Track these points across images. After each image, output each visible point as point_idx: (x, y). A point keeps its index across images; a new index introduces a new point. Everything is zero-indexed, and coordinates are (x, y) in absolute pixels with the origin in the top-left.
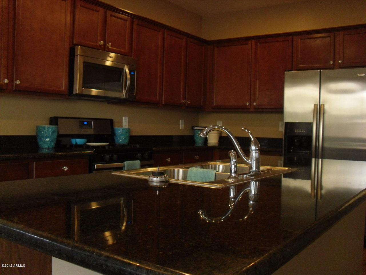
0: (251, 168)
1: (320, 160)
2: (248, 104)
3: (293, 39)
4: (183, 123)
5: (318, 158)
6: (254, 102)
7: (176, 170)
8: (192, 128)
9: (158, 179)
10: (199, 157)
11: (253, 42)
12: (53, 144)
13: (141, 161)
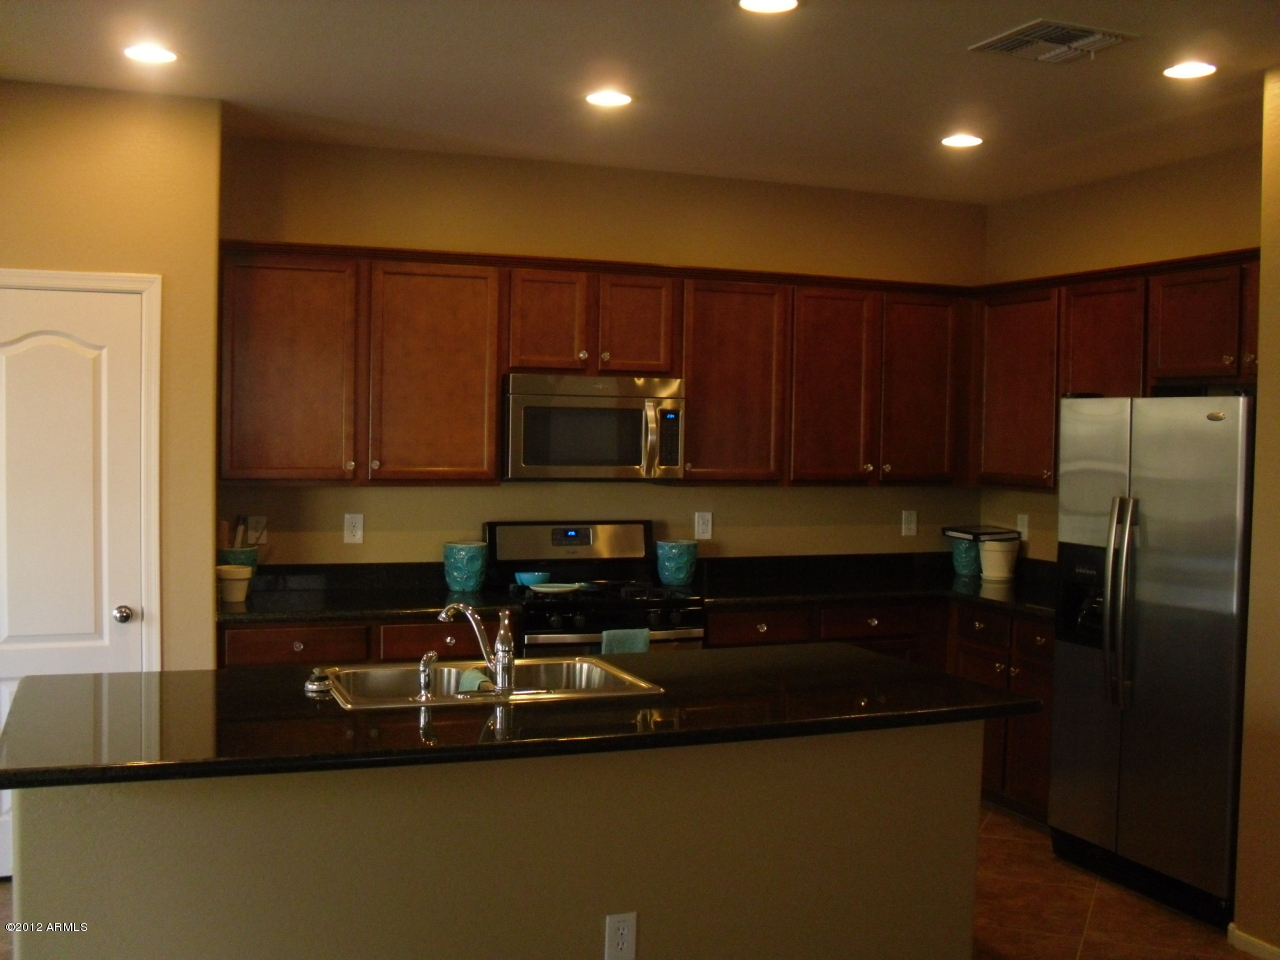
9: (315, 687)
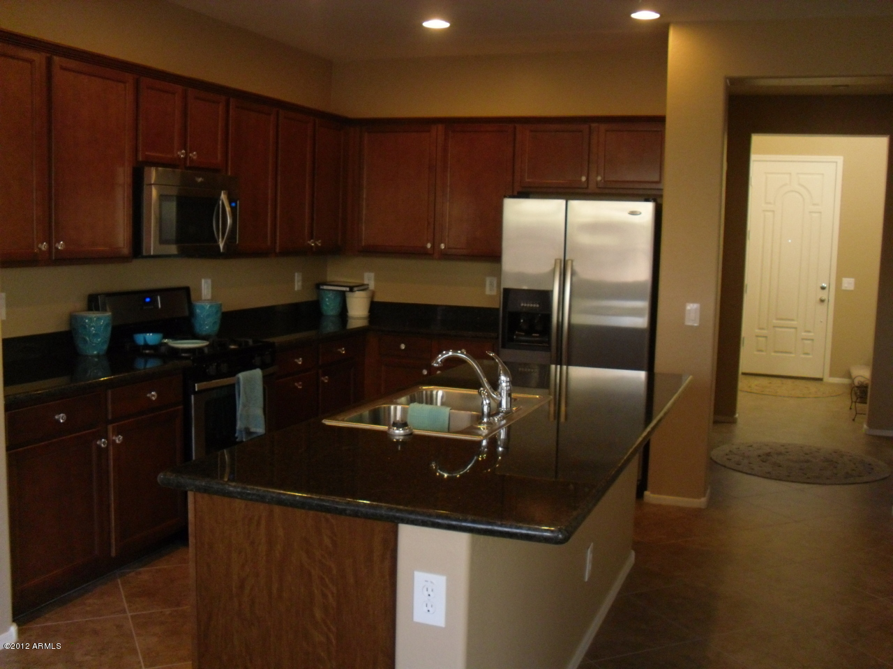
0: (500, 404)
1: (565, 367)
2: (429, 246)
3: (515, 128)
4: (300, 278)
5: (561, 365)
6: (442, 243)
7: (392, 407)
8: (318, 286)
10: (345, 350)
11: (440, 127)
12: (105, 347)
13: (262, 369)
